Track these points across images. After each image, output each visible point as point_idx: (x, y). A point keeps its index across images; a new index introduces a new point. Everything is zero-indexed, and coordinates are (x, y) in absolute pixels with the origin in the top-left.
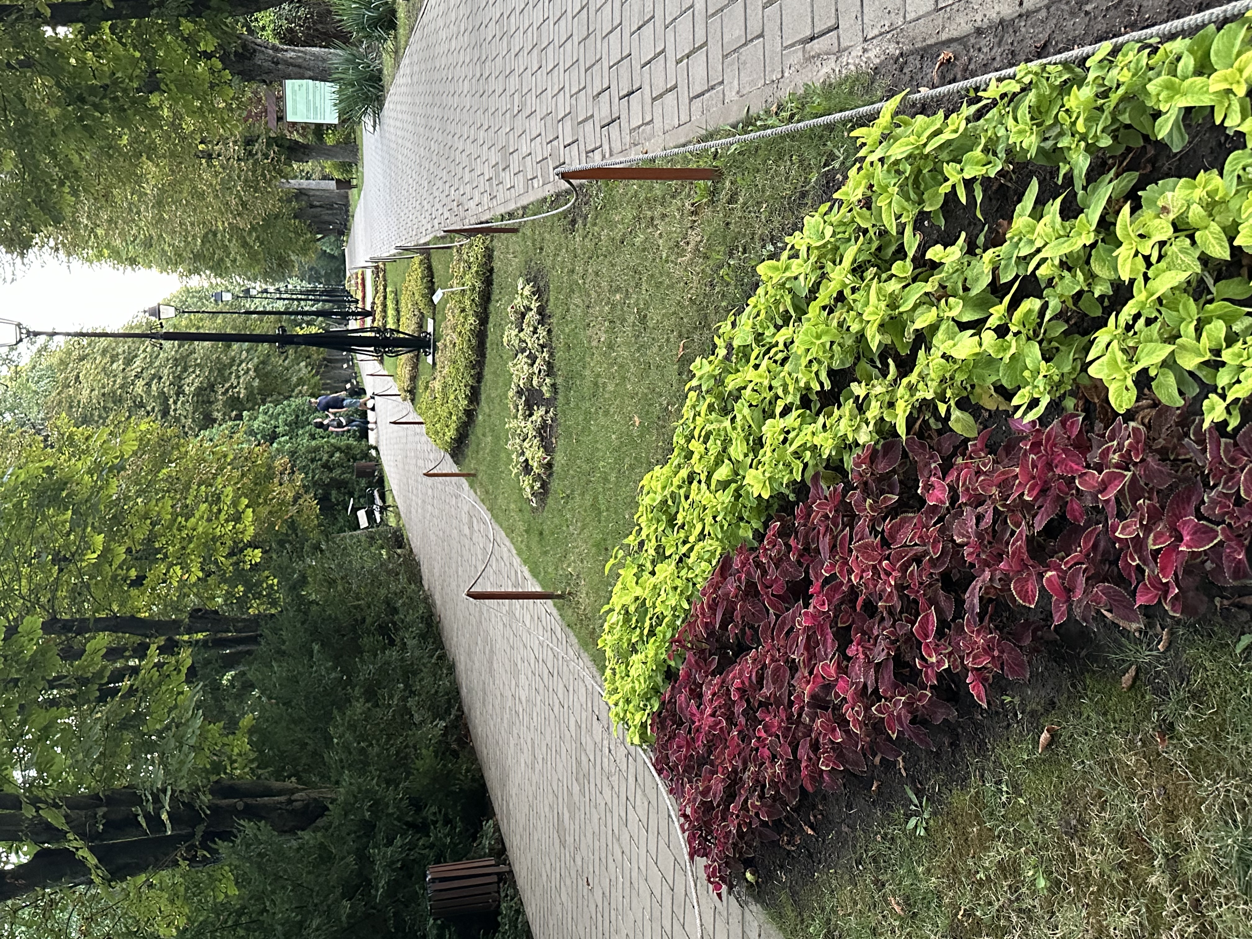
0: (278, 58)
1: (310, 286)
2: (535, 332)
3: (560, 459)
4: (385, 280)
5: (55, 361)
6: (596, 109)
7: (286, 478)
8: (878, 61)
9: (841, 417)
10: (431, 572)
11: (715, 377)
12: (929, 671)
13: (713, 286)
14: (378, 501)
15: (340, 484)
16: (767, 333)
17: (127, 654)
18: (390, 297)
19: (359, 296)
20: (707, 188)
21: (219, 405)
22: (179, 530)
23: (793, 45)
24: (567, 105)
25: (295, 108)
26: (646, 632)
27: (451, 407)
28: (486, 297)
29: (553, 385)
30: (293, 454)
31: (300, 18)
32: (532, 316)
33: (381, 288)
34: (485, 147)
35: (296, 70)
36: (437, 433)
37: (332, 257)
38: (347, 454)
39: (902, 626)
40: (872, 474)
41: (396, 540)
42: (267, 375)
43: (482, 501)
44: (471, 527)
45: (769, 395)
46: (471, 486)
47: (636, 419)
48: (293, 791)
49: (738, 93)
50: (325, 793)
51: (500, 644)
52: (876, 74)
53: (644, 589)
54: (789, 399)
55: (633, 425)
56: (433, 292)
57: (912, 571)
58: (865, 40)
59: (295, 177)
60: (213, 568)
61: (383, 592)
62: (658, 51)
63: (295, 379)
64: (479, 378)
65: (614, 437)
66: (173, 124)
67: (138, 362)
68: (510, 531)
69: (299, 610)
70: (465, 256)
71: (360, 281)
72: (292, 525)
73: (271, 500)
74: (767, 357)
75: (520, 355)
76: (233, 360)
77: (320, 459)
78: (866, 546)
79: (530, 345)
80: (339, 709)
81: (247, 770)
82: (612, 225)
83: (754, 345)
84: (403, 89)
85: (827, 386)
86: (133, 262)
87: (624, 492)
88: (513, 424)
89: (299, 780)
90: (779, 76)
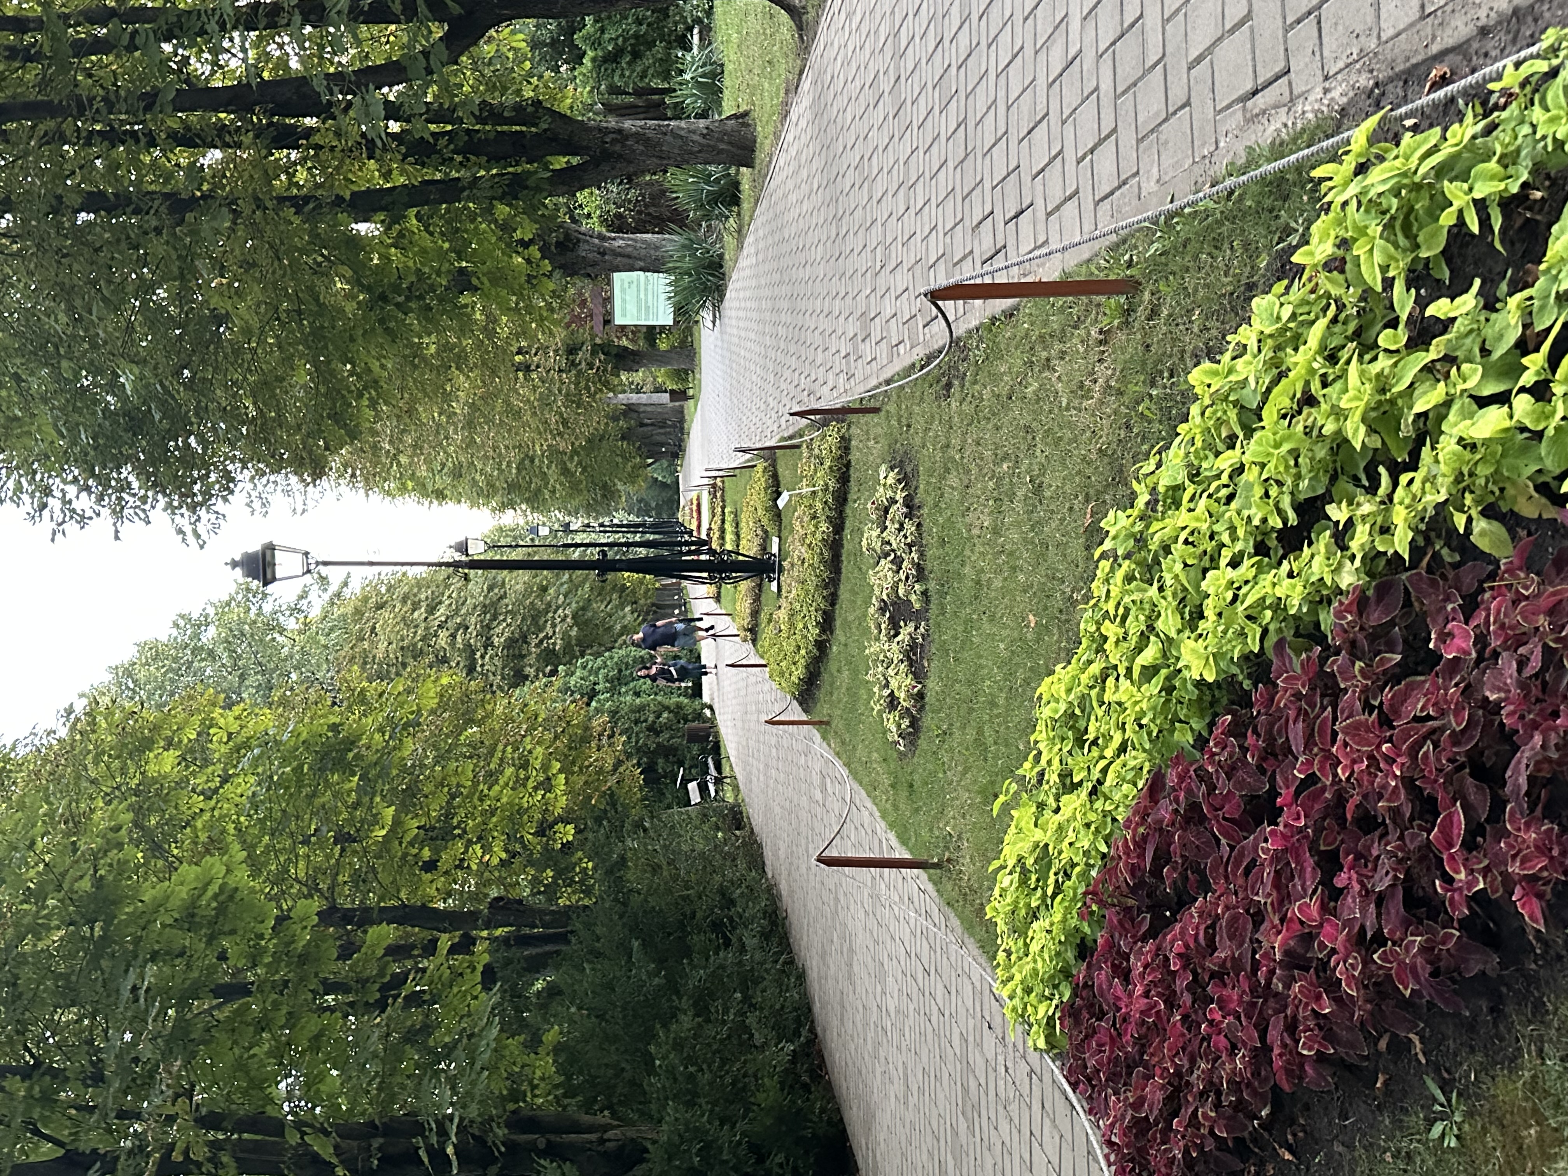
0: (605, 248)
1: (639, 520)
2: (901, 528)
3: (933, 685)
4: (723, 501)
5: (350, 610)
6: (976, 242)
7: (605, 740)
8: (1345, 100)
9: (1313, 556)
10: (776, 855)
11: (1133, 535)
12: (1456, 896)
13: (1128, 427)
14: (712, 771)
15: (668, 751)
16: (1205, 465)
17: (416, 952)
18: (729, 518)
19: (693, 527)
20: (1119, 305)
21: (532, 659)
22: (481, 800)
23: (1229, 106)
24: (941, 245)
25: (624, 310)
26: (1050, 891)
27: (798, 637)
28: (841, 498)
29: (925, 593)
30: (613, 713)
31: (630, 201)
32: (898, 510)
33: (718, 510)
34: (842, 319)
35: (626, 260)
36: (782, 674)
37: (664, 485)
38: (676, 714)
39: (1414, 837)
40: (1362, 629)
41: (734, 818)
42: (586, 623)
43: (838, 754)
44: (824, 789)
45: (1210, 546)
46: (824, 738)
47: (1031, 617)
48: (606, 1128)
49: (1158, 181)
50: (644, 1131)
51: (861, 940)
52: (1342, 116)
53: (1045, 832)
54: (1239, 546)
55: (1027, 626)
56: (779, 494)
57: (1426, 754)
58: (1326, 78)
59: (624, 392)
60: (518, 847)
61: (718, 878)
62: (1053, 153)
63: (618, 627)
64: (833, 599)
65: (1002, 646)
66: (485, 328)
67: (442, 609)
68: (872, 789)
69: (616, 900)
70: (816, 451)
71: (694, 507)
72: (612, 797)
73: (588, 767)
74: (1205, 495)
75: (883, 561)
76: (549, 605)
77: (646, 721)
78: (1357, 726)
79: (894, 546)
80: (665, 1026)
81: (550, 1098)
82: (995, 378)
83: (1187, 482)
84: (748, 272)
85: (1293, 518)
86: (440, 495)
87: (1018, 716)
88: (875, 647)
89: (614, 1115)
90: (1212, 148)
